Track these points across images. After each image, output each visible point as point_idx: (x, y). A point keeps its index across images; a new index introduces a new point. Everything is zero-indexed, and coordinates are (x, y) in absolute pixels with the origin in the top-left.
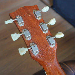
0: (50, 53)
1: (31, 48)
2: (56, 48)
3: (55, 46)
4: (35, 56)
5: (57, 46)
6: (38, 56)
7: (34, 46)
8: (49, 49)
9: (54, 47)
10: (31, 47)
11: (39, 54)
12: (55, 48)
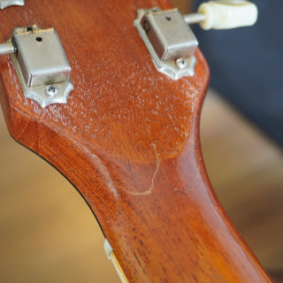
0: (153, 107)
1: (17, 53)
2: (196, 86)
3: (191, 73)
4: (36, 110)
5: (206, 78)
6: (62, 117)
7: (39, 39)
8: (147, 87)
9: (189, 78)
10: (15, 44)
11: (68, 100)
12: (192, 88)
